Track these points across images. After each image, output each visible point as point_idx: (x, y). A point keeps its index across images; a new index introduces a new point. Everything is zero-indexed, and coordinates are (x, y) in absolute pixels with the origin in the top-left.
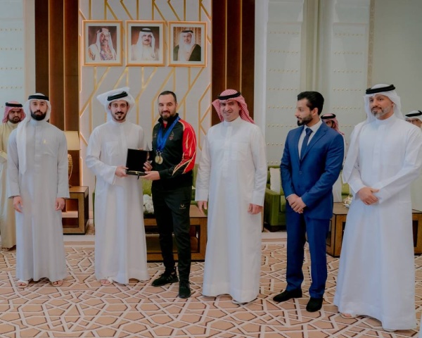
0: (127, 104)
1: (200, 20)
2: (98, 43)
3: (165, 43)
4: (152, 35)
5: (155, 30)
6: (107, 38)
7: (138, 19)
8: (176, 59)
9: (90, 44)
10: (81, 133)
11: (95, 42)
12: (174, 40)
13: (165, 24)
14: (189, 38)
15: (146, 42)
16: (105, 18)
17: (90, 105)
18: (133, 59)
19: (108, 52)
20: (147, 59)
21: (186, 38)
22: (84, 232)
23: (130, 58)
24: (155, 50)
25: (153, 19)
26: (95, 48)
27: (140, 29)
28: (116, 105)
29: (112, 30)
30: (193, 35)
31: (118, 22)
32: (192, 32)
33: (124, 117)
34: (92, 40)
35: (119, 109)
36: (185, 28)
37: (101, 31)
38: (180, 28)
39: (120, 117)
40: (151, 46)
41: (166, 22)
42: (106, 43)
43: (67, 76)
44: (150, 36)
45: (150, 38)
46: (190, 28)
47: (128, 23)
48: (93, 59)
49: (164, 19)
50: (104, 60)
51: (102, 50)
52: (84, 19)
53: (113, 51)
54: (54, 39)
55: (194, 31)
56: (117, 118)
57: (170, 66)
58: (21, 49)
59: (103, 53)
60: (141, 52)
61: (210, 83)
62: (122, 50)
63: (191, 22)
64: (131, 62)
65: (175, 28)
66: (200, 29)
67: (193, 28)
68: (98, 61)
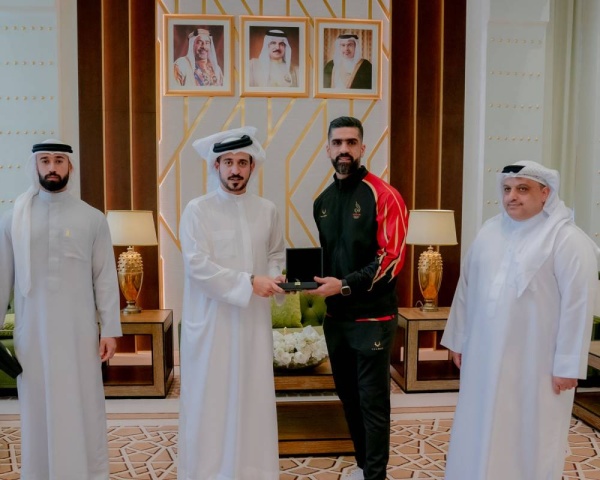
0: (251, 158)
1: (370, 17)
2: (191, 54)
3: (309, 56)
4: (286, 42)
5: (292, 34)
6: (206, 46)
7: (261, 14)
8: (328, 84)
9: (176, 58)
10: (161, 213)
11: (185, 54)
12: (326, 50)
13: (310, 22)
14: (351, 49)
15: (275, 55)
16: (204, 11)
17: (177, 164)
18: (253, 84)
19: (208, 71)
20: (277, 85)
21: (345, 48)
22: (163, 394)
23: (247, 83)
24: (291, 69)
25: (288, 14)
26: (186, 64)
27: (266, 31)
28: (230, 161)
29: (216, 32)
30: (359, 42)
31: (227, 18)
32: (356, 37)
33: (244, 186)
34: (180, 49)
35: (234, 169)
36: (345, 31)
37: (196, 34)
38: (336, 30)
39: (235, 185)
40: (284, 61)
41: (311, 19)
42: (204, 56)
43: (136, 112)
44: (282, 44)
45: (282, 48)
46: (353, 31)
47: (244, 19)
48: (183, 83)
49: (307, 14)
50: (202, 85)
51: (197, 67)
52: (166, 12)
53: (217, 69)
54: (112, 47)
55: (360, 37)
56: (231, 186)
57: (319, 97)
58: (51, 63)
59: (199, 72)
60: (266, 71)
61: (386, 126)
62: (234, 68)
63: (355, 20)
64: (250, 90)
65: (326, 30)
66: (370, 33)
67: (358, 31)
68: (191, 86)
